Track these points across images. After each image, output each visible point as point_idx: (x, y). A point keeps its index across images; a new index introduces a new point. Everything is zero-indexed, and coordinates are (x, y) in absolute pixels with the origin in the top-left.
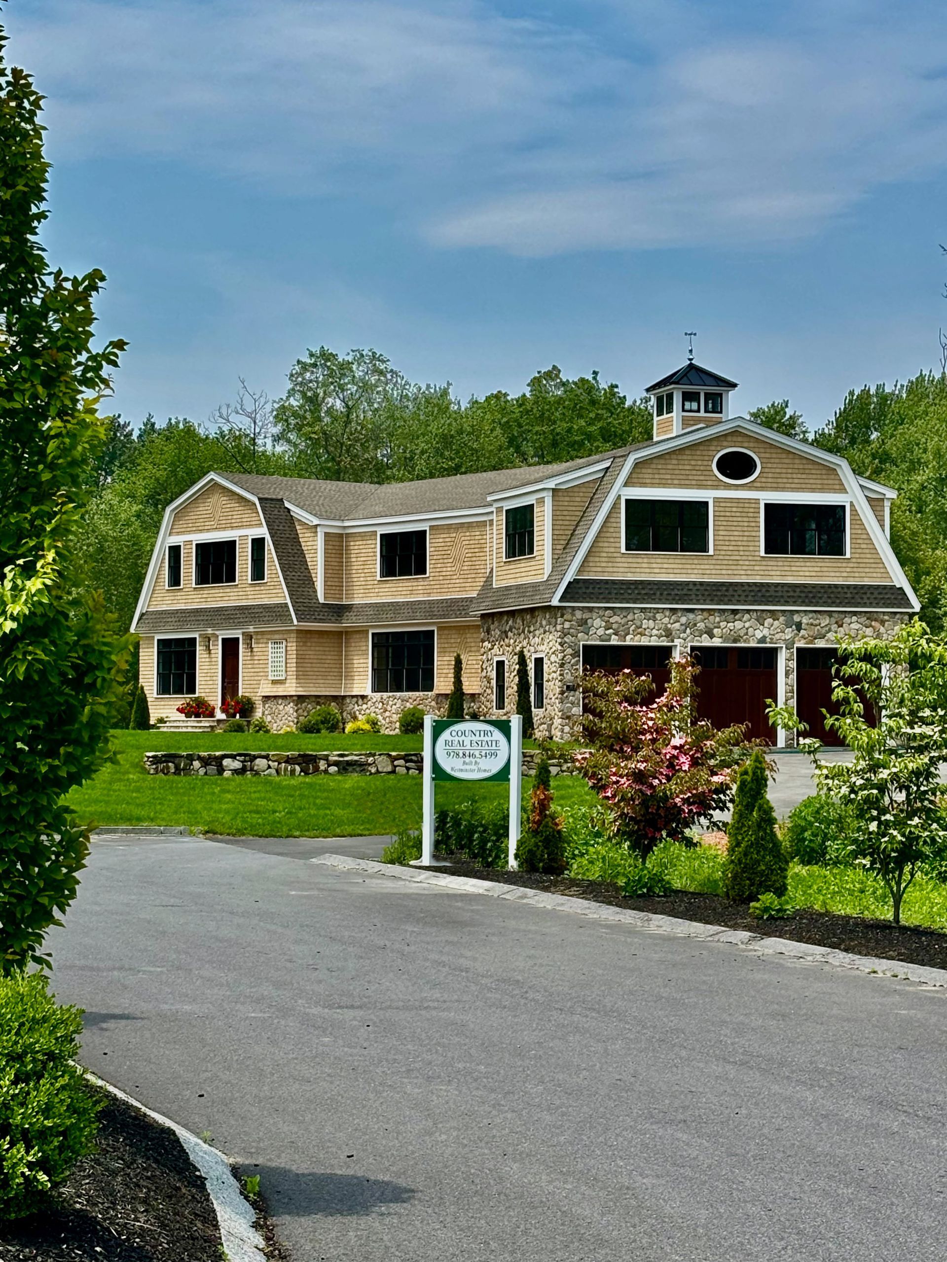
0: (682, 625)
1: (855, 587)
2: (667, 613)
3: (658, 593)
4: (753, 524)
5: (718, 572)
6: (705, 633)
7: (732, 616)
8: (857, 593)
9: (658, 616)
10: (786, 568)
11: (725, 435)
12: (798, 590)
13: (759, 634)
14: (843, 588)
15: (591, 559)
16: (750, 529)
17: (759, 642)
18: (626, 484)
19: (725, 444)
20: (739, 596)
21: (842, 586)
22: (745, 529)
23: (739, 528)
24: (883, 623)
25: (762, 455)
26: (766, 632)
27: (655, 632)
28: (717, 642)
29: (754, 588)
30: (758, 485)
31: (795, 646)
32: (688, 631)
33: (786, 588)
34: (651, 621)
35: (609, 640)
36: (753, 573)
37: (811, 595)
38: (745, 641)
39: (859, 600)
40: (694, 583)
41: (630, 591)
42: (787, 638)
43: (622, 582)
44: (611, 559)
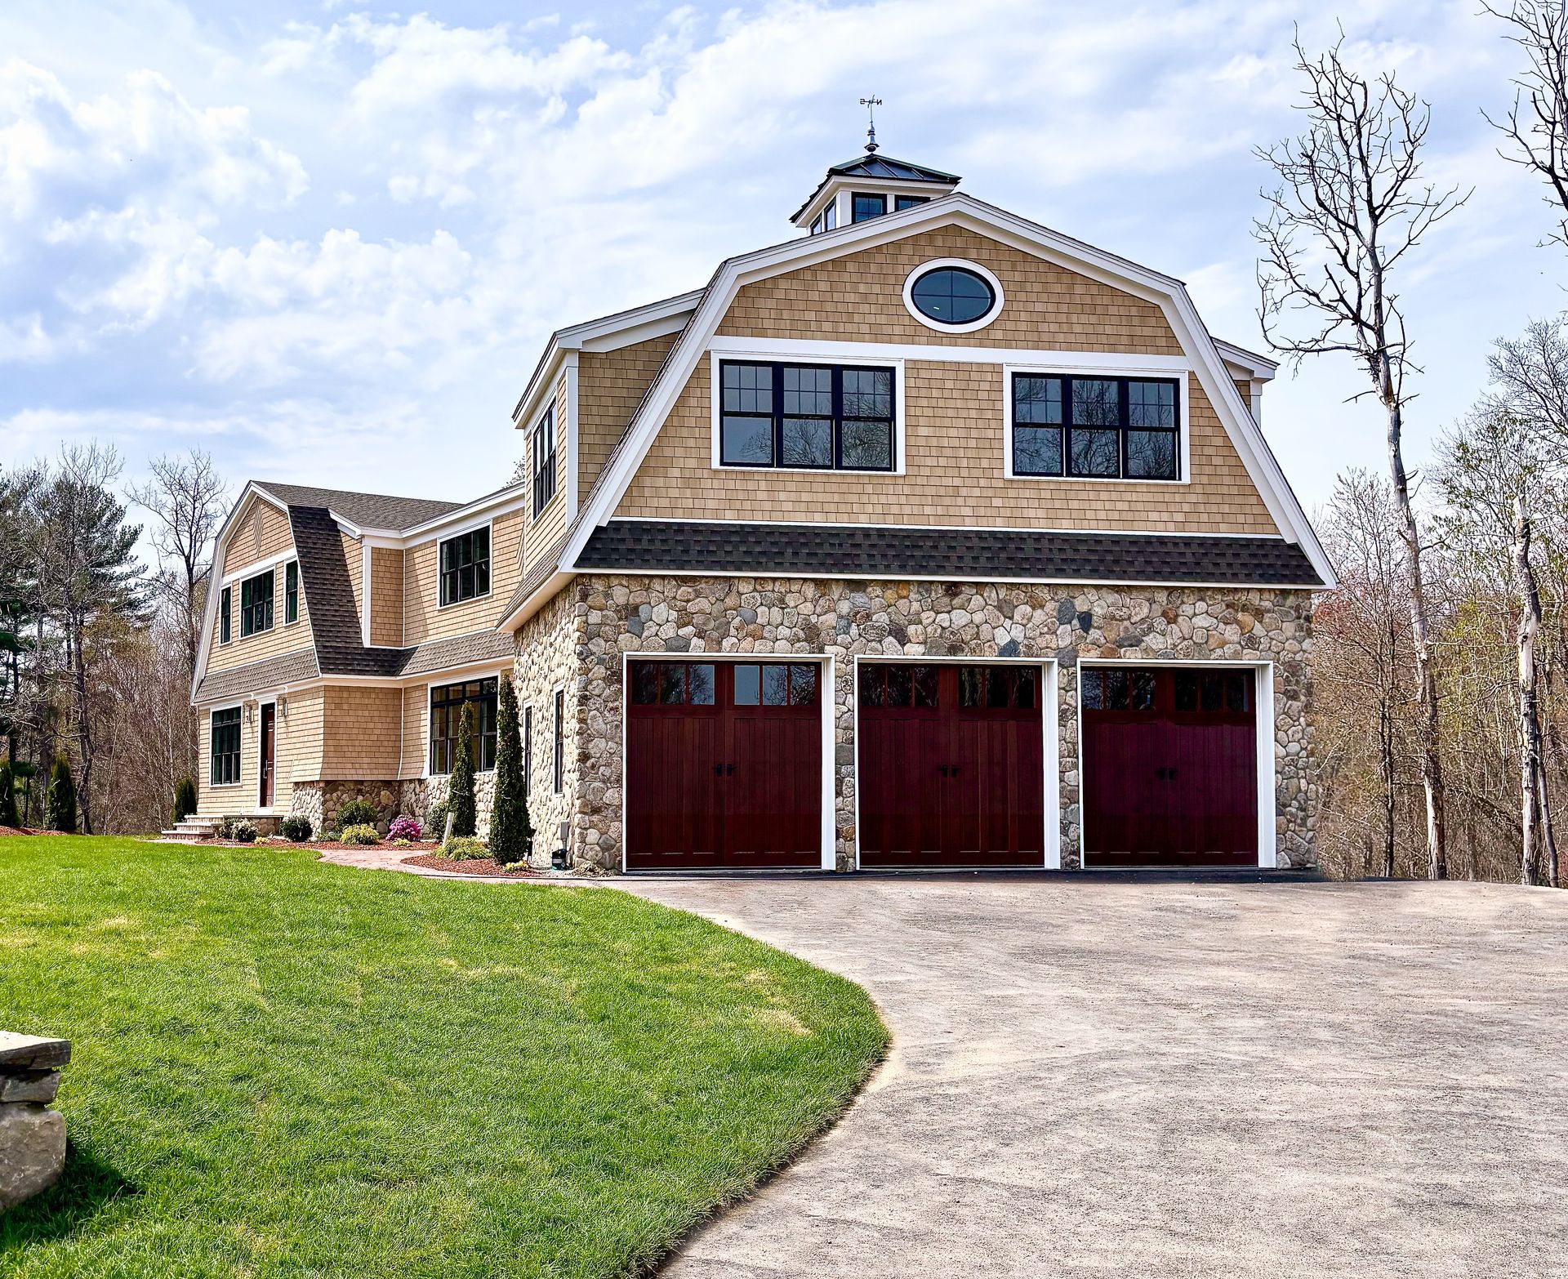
0: (841, 617)
1: (1202, 542)
2: (810, 591)
3: (790, 550)
4: (989, 414)
5: (916, 510)
6: (890, 634)
7: (946, 600)
8: (1205, 554)
9: (791, 600)
10: (1058, 504)
11: (930, 235)
12: (1082, 547)
13: (1003, 638)
14: (1176, 544)
15: (647, 481)
16: (981, 424)
17: (1004, 651)
18: (721, 331)
19: (929, 251)
20: (960, 558)
21: (1175, 541)
22: (972, 424)
23: (961, 423)
24: (1259, 614)
25: (1008, 276)
26: (1018, 633)
27: (784, 632)
28: (914, 653)
29: (991, 543)
30: (999, 335)
31: (1079, 660)
32: (854, 630)
33: (1058, 544)
34: (775, 610)
35: (686, 648)
36: (989, 512)
37: (1109, 558)
38: (973, 651)
39: (1211, 569)
40: (866, 532)
41: (728, 548)
42: (1062, 644)
43: (713, 530)
44: (690, 482)
